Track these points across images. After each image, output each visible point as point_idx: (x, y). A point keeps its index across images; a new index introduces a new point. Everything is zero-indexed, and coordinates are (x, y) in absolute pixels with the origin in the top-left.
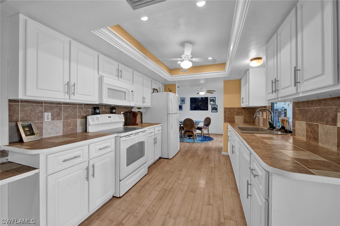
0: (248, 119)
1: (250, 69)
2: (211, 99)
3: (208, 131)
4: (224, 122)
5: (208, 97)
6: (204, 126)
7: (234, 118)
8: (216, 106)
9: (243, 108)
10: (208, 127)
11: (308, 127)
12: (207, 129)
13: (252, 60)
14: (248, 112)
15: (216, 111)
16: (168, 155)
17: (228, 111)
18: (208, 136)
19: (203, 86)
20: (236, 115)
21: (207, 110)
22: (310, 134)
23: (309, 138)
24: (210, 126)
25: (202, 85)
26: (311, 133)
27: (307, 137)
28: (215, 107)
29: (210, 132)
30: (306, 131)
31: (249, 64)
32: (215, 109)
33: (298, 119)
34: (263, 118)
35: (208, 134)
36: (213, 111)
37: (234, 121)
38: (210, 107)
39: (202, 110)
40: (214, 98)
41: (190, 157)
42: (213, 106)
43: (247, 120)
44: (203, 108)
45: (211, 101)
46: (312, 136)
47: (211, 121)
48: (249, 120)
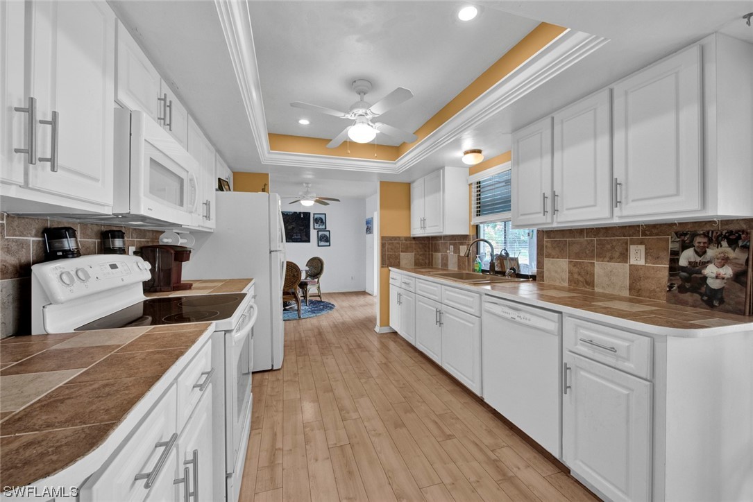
0: (421, 257)
1: (446, 167)
2: (316, 216)
3: (319, 288)
4: (382, 267)
5: (310, 213)
6: (307, 277)
7: (398, 258)
8: (327, 233)
9: (414, 238)
10: (316, 280)
11: (572, 268)
12: (316, 286)
13: (466, 153)
14: (421, 246)
15: (328, 244)
16: (273, 361)
17: (389, 244)
18: (318, 299)
19: (310, 185)
20: (402, 252)
21: (308, 241)
22: (576, 276)
23: (575, 283)
24: (322, 278)
25: (307, 183)
26: (579, 274)
27: (570, 281)
28: (325, 236)
29: (322, 291)
30: (569, 273)
31: (461, 159)
32: (325, 239)
33: (549, 256)
34: (459, 256)
35: (319, 296)
36: (320, 244)
37: (399, 262)
38: (313, 234)
39: (297, 242)
40: (324, 216)
41: (322, 354)
42: (320, 233)
43: (421, 261)
44: (299, 237)
45: (316, 221)
46: (581, 279)
47: (325, 266)
48: (423, 260)
